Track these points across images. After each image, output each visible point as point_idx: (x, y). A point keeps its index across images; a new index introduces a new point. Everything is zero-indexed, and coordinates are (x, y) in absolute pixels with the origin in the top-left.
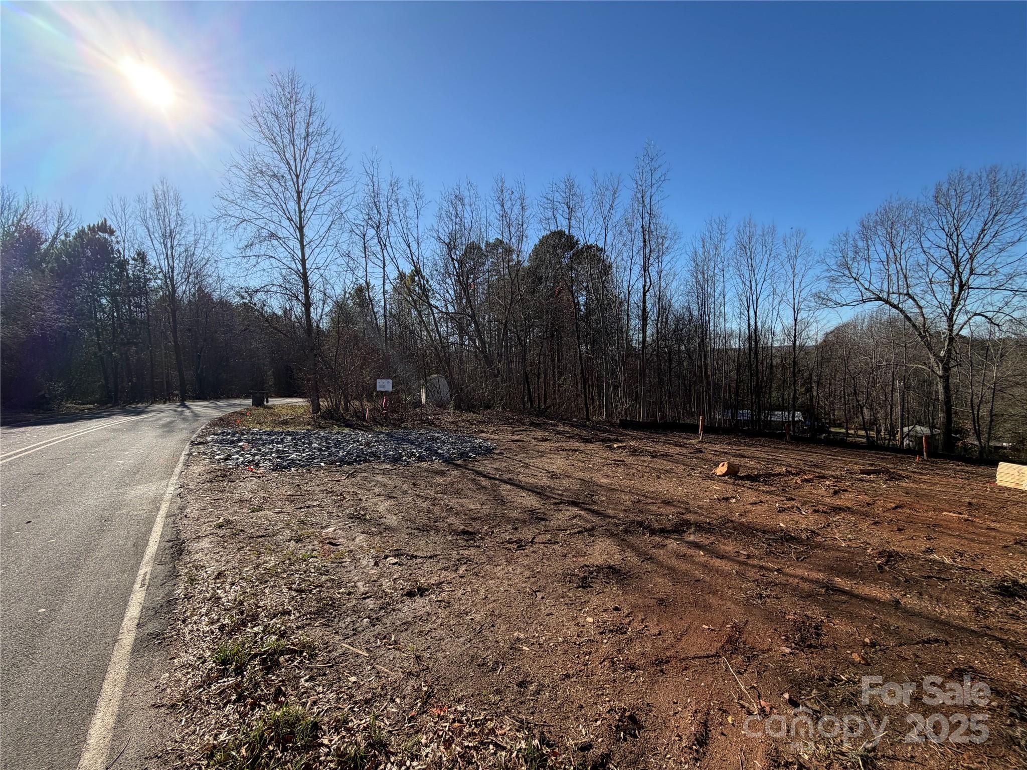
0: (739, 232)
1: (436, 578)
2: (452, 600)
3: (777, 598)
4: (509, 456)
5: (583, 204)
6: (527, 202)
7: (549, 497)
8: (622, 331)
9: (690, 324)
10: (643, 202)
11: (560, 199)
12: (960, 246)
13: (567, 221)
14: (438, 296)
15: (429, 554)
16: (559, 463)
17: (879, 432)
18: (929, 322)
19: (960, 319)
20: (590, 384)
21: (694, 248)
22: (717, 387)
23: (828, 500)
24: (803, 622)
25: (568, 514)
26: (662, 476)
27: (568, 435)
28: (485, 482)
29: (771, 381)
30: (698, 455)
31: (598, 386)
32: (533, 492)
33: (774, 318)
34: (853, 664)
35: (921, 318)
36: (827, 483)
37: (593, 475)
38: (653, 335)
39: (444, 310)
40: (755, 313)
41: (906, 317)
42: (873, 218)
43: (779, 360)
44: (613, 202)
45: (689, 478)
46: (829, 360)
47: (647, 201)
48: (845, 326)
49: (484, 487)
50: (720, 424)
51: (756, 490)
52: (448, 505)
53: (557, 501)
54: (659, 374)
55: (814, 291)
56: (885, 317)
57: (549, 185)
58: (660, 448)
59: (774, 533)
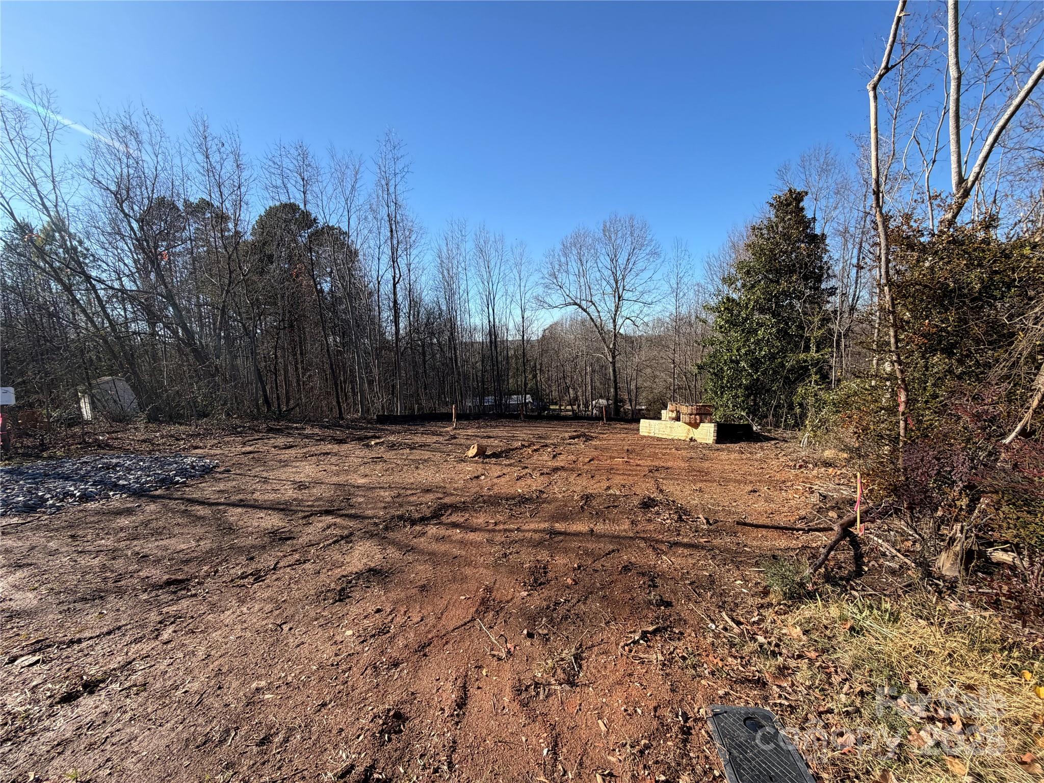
0: (476, 235)
1: (119, 659)
2: (150, 680)
3: (518, 553)
4: (238, 472)
5: (320, 178)
6: (244, 160)
7: (296, 512)
8: (374, 322)
9: (440, 318)
10: (388, 190)
11: (291, 167)
12: (618, 269)
13: (302, 194)
14: (104, 266)
15: (105, 630)
16: (307, 471)
17: (579, 406)
18: (603, 323)
19: (619, 321)
20: (342, 379)
21: (439, 246)
22: (466, 377)
23: (550, 463)
24: (536, 567)
25: (320, 525)
26: (421, 466)
27: (318, 438)
28: (201, 511)
29: (508, 369)
30: (453, 441)
31: (351, 382)
32: (274, 509)
33: (508, 315)
34: (568, 588)
35: (599, 320)
36: (549, 450)
37: (349, 477)
38: (406, 328)
39: (116, 285)
40: (493, 310)
41: (591, 318)
42: (569, 240)
43: (513, 352)
44: (355, 182)
45: (445, 463)
46: (547, 351)
47: (392, 190)
48: (556, 324)
49: (203, 518)
50: (470, 410)
51: (500, 464)
52: (138, 554)
53: (307, 514)
54: (414, 367)
55: (534, 294)
56: (579, 318)
57: (276, 147)
58: (418, 439)
59: (514, 499)
